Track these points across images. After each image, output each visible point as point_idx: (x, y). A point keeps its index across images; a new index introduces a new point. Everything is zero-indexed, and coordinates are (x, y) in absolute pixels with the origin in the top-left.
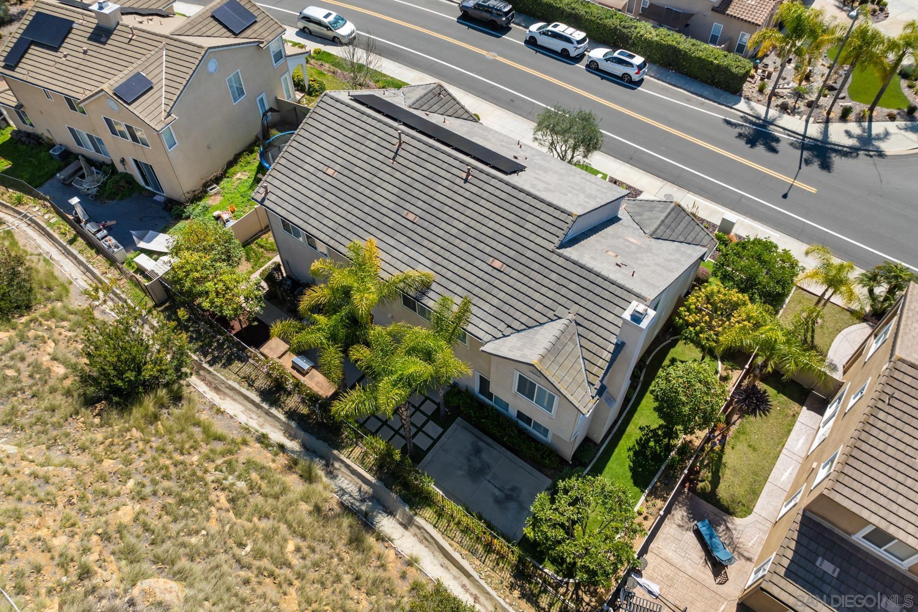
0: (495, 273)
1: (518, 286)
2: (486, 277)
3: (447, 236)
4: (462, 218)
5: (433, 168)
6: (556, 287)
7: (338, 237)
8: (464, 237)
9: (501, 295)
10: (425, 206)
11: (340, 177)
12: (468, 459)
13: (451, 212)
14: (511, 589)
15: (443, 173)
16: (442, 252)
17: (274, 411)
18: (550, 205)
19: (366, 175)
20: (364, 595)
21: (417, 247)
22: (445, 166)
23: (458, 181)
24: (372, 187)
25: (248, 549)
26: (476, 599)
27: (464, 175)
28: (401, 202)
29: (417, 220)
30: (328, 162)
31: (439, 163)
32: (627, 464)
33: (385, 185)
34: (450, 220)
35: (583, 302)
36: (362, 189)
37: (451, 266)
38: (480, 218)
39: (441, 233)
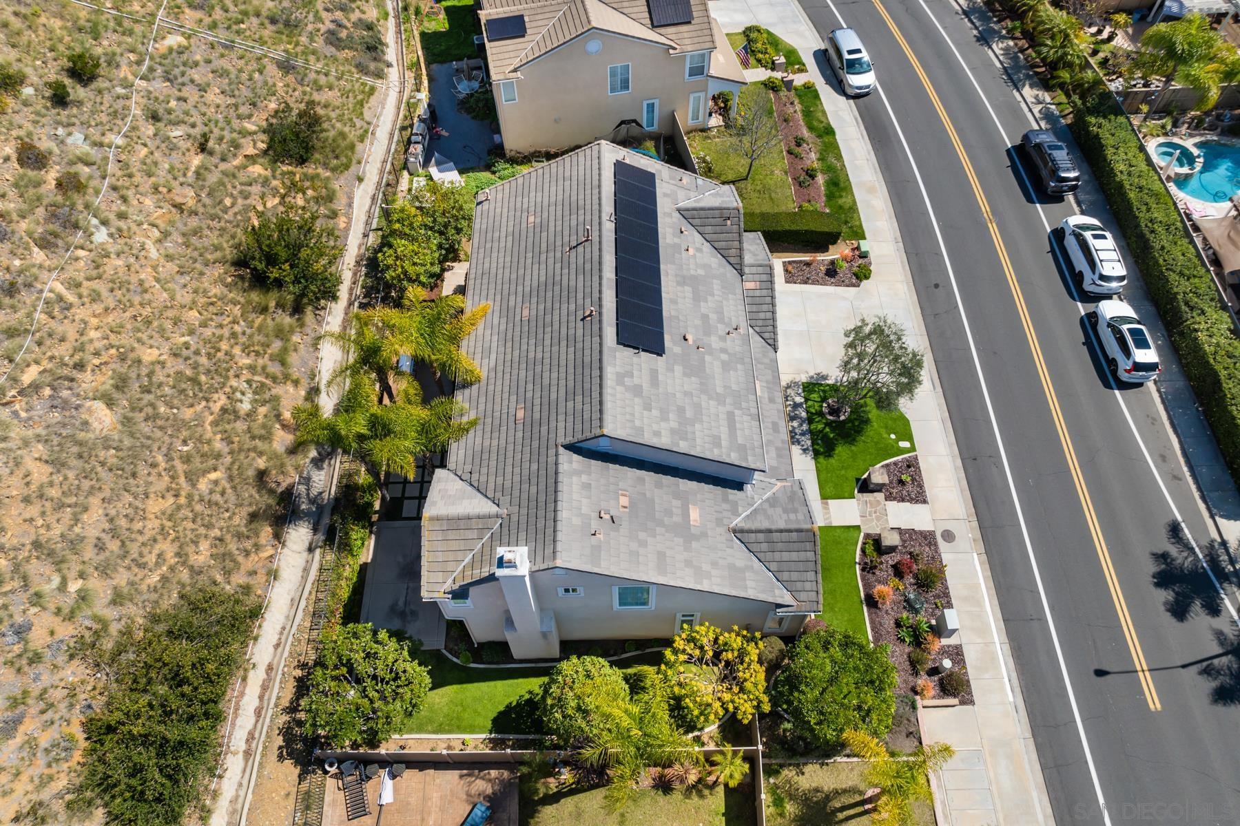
0: (512, 420)
1: (510, 447)
2: (504, 416)
3: (523, 354)
4: (547, 349)
5: (580, 284)
11: (530, 230)
14: (298, 666)
15: (579, 296)
19: (544, 246)
20: (209, 553)
22: (588, 290)
23: (580, 312)
24: (536, 260)
25: (185, 448)
27: (587, 313)
28: (534, 293)
29: (526, 320)
30: (538, 209)
31: (587, 284)
32: (512, 699)
33: (542, 267)
34: (540, 344)
36: (529, 255)
38: (555, 362)
39: (524, 347)
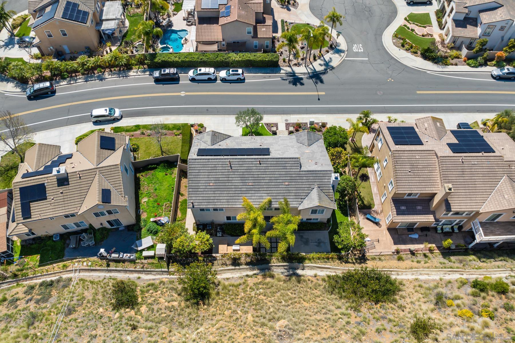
0: (288, 186)
1: (296, 186)
2: (286, 189)
3: (266, 184)
4: (267, 176)
5: (247, 165)
6: (307, 181)
7: (230, 203)
8: (271, 181)
9: (294, 192)
10: (253, 178)
11: (216, 184)
12: (301, 241)
13: (262, 176)
14: (341, 264)
15: (251, 165)
16: (268, 189)
17: (241, 267)
18: (290, 158)
19: (225, 179)
20: (316, 290)
21: (259, 192)
22: (250, 163)
23: (257, 165)
24: (230, 181)
25: (283, 302)
26: (335, 272)
27: (259, 163)
28: (244, 181)
29: (253, 184)
30: (208, 182)
31: (248, 163)
33: (234, 179)
34: (264, 178)
35: (317, 180)
36: (227, 184)
37: (273, 192)
38: (272, 173)
39: (263, 184)
